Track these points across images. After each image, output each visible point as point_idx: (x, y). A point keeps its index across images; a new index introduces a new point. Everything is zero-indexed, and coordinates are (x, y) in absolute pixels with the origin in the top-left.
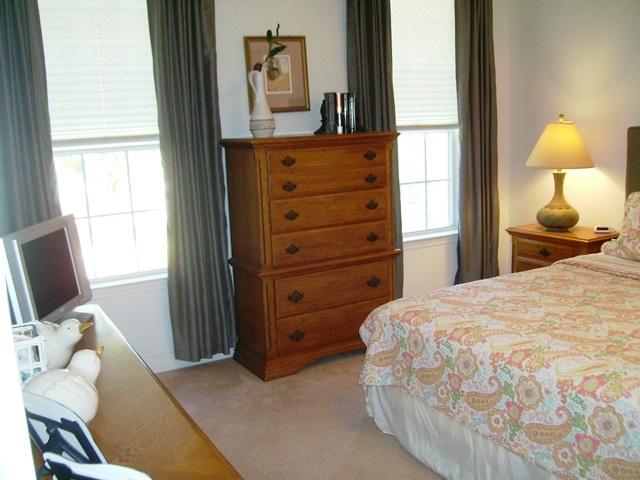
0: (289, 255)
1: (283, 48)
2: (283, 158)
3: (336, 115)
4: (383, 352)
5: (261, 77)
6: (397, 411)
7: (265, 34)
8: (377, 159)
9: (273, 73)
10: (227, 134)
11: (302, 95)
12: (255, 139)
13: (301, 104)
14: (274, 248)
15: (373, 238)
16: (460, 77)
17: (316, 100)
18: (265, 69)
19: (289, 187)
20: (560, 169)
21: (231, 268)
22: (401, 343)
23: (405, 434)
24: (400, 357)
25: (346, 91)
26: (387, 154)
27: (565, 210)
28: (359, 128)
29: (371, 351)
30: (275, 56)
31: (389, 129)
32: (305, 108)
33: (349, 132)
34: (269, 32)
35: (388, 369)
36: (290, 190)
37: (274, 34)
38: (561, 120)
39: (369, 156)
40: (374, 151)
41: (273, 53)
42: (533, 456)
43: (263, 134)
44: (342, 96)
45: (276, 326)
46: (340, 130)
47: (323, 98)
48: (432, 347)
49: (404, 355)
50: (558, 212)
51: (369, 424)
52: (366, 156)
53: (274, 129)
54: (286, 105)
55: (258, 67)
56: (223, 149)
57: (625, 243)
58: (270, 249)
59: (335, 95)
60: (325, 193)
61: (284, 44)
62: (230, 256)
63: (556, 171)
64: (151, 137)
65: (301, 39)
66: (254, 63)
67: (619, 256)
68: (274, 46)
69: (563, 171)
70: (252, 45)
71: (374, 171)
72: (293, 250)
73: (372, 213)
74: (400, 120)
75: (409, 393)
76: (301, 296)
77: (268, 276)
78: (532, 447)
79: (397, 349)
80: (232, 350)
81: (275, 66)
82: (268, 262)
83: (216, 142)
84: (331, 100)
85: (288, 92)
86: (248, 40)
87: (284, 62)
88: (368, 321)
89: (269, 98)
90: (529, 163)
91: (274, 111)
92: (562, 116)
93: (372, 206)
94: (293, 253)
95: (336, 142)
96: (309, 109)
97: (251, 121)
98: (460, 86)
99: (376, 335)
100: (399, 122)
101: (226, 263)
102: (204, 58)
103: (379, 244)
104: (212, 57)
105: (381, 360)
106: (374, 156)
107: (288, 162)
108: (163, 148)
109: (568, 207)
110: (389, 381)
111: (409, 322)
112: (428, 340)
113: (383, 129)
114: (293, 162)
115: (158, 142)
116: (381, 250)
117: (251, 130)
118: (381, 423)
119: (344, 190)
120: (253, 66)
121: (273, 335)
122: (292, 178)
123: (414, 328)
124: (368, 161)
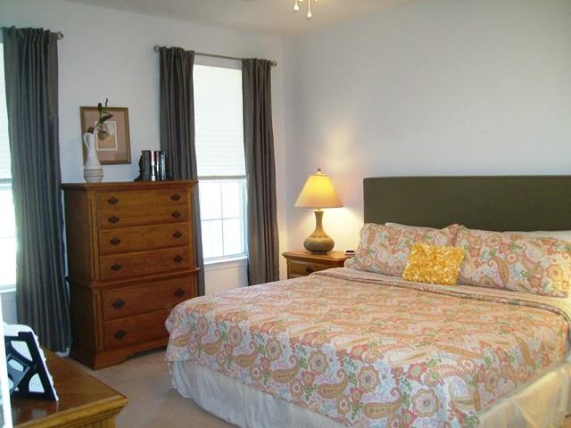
0: (113, 271)
1: (110, 117)
2: (109, 198)
3: (151, 167)
4: (181, 336)
5: (93, 138)
6: (192, 379)
7: (97, 105)
8: (181, 200)
9: (102, 135)
10: (65, 180)
11: (125, 152)
12: (88, 183)
13: (125, 158)
14: (102, 265)
15: (178, 259)
16: (247, 141)
17: (136, 156)
18: (96, 132)
19: (114, 220)
20: (319, 208)
21: (68, 284)
22: (193, 328)
23: (198, 395)
24: (193, 338)
25: (158, 149)
26: (189, 196)
27: (323, 239)
28: (168, 177)
29: (173, 336)
30: (105, 122)
31: (192, 178)
32: (127, 162)
33: (161, 179)
34: (100, 105)
35: (185, 348)
36: (114, 222)
37: (103, 105)
38: (319, 173)
39: (176, 198)
40: (179, 194)
41: (102, 120)
42: (278, 393)
43: (94, 180)
44: (155, 153)
45: (103, 326)
46: (153, 178)
47: (141, 154)
48: (213, 328)
49: (196, 336)
50: (318, 240)
51: (174, 393)
52: (172, 198)
53: (102, 176)
54: (113, 159)
55: (91, 130)
56: (63, 191)
57: (359, 259)
58: (98, 267)
59: (150, 152)
60: (141, 225)
61: (111, 113)
62: (67, 274)
63: (316, 211)
64: (4, 181)
65: (125, 110)
66: (87, 127)
67: (356, 268)
68: (104, 115)
69: (322, 210)
70: (87, 113)
71: (178, 209)
72: (116, 268)
73: (178, 240)
74: (200, 172)
75: (199, 364)
76: (123, 303)
77: (97, 287)
78: (278, 386)
79: (190, 332)
80: (68, 350)
81: (104, 130)
82: (97, 277)
83: (57, 186)
84: (147, 156)
85: (114, 149)
86: (83, 109)
87: (111, 127)
88: (171, 316)
89: (99, 153)
90: (297, 205)
91: (103, 163)
92: (319, 170)
93: (177, 235)
94: (117, 270)
95: (151, 187)
96: (130, 163)
97: (85, 170)
98: (247, 147)
99: (176, 324)
100: (200, 173)
101: (63, 279)
102: (49, 121)
103: (183, 264)
104: (55, 121)
105: (180, 341)
106: (179, 198)
107: (113, 201)
108: (14, 189)
109: (326, 237)
110: (186, 358)
111: (198, 311)
112: (210, 323)
113: (187, 178)
114: (117, 201)
115: (10, 185)
116: (185, 269)
117: (85, 177)
118: (182, 391)
119: (155, 223)
120: (86, 129)
121: (101, 334)
122: (116, 214)
123: (201, 315)
124: (173, 201)
